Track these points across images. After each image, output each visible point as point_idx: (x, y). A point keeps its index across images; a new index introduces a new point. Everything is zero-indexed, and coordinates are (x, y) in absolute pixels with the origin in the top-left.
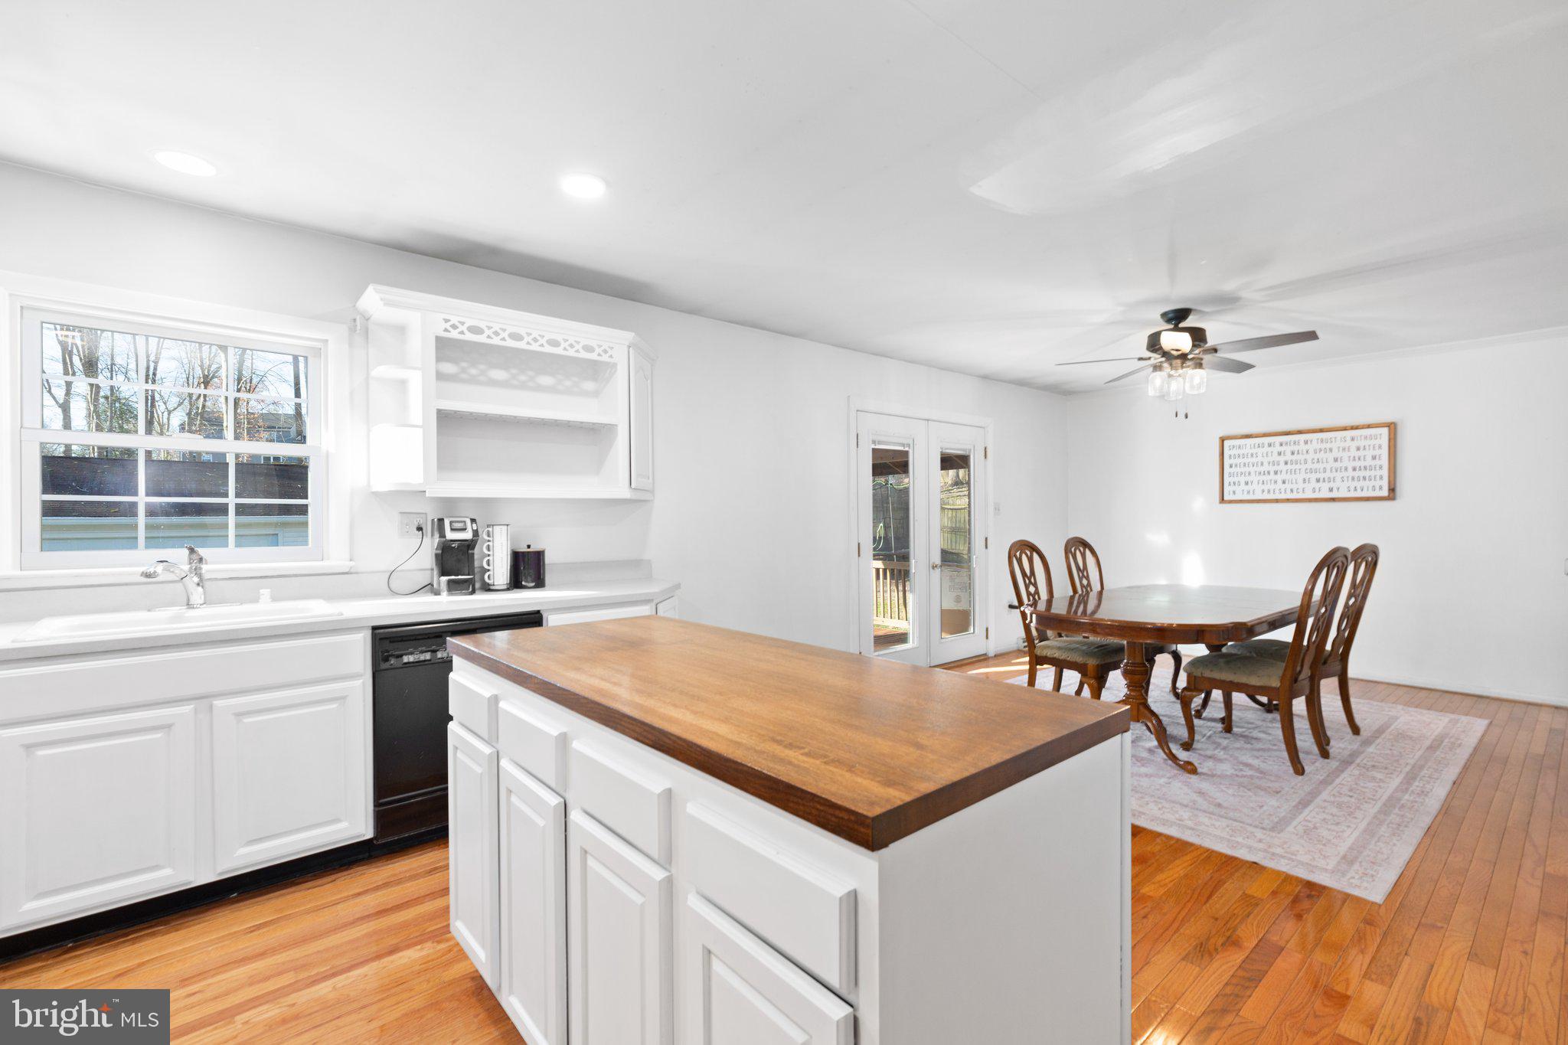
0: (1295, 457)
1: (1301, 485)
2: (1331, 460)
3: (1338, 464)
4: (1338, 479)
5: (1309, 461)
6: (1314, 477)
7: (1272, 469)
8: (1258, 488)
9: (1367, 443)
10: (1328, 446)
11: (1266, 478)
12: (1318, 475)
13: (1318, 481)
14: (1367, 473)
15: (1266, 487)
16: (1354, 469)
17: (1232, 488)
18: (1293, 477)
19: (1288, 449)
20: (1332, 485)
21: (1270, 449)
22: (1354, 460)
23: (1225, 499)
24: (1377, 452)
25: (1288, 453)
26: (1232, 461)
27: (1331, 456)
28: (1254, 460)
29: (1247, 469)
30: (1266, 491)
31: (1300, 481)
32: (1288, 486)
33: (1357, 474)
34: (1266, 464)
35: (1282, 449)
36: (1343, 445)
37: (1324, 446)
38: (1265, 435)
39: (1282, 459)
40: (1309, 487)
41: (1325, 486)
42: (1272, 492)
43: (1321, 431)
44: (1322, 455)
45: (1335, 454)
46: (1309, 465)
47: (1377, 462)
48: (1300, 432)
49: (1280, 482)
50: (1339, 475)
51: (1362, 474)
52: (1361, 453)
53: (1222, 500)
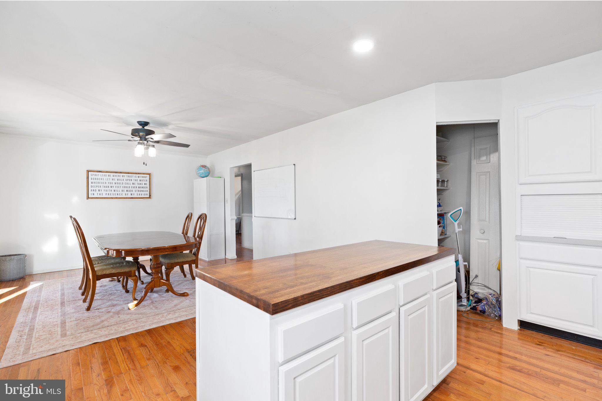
0: (119, 181)
1: (121, 192)
2: (131, 184)
3: (134, 185)
4: (134, 191)
5: (124, 183)
6: (125, 189)
7: (110, 185)
8: (104, 193)
9: (143, 179)
10: (130, 178)
11: (107, 189)
12: (127, 189)
13: (127, 191)
14: (143, 189)
15: (107, 193)
16: (139, 188)
17: (93, 192)
18: (118, 189)
19: (116, 178)
20: (132, 193)
21: (110, 177)
22: (139, 184)
23: (89, 197)
24: (146, 182)
25: (116, 180)
26: (93, 181)
27: (131, 182)
28: (102, 181)
29: (99, 185)
30: (107, 194)
31: (121, 191)
32: (116, 193)
33: (140, 189)
34: (107, 183)
35: (114, 178)
36: (135, 179)
37: (129, 178)
38: (107, 172)
39: (114, 182)
40: (124, 193)
41: (129, 193)
42: (110, 194)
43: (128, 173)
44: (128, 182)
45: (133, 182)
46: (124, 185)
47: (145, 186)
48: (121, 173)
49: (113, 191)
50: (134, 189)
51: (142, 189)
52: (141, 182)
53: (88, 198)
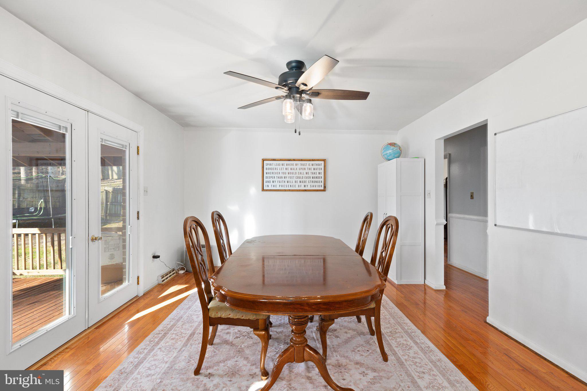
0: (292, 171)
1: (294, 184)
2: (305, 173)
3: (307, 175)
4: (307, 182)
5: (297, 173)
6: (299, 180)
7: (283, 176)
8: (278, 184)
9: (317, 167)
10: (304, 167)
11: (281, 180)
12: (300, 180)
13: (300, 182)
14: (317, 180)
15: (281, 184)
16: (313, 178)
17: (267, 184)
18: (291, 180)
19: (289, 167)
20: (305, 184)
21: (283, 167)
22: (313, 174)
24: (320, 171)
25: (289, 169)
26: (268, 171)
27: (305, 172)
28: (276, 171)
29: (273, 175)
30: (281, 186)
31: (294, 182)
32: (289, 184)
33: (314, 180)
34: (281, 173)
35: (287, 167)
36: (309, 167)
37: (302, 167)
38: (281, 160)
39: (287, 171)
40: (297, 185)
41: (303, 184)
42: (283, 186)
43: (302, 160)
44: (302, 171)
45: (307, 171)
46: (297, 175)
47: (320, 175)
48: (294, 160)
49: (286, 182)
50: (307, 180)
51: (315, 180)
52: (315, 171)
53: (263, 190)
